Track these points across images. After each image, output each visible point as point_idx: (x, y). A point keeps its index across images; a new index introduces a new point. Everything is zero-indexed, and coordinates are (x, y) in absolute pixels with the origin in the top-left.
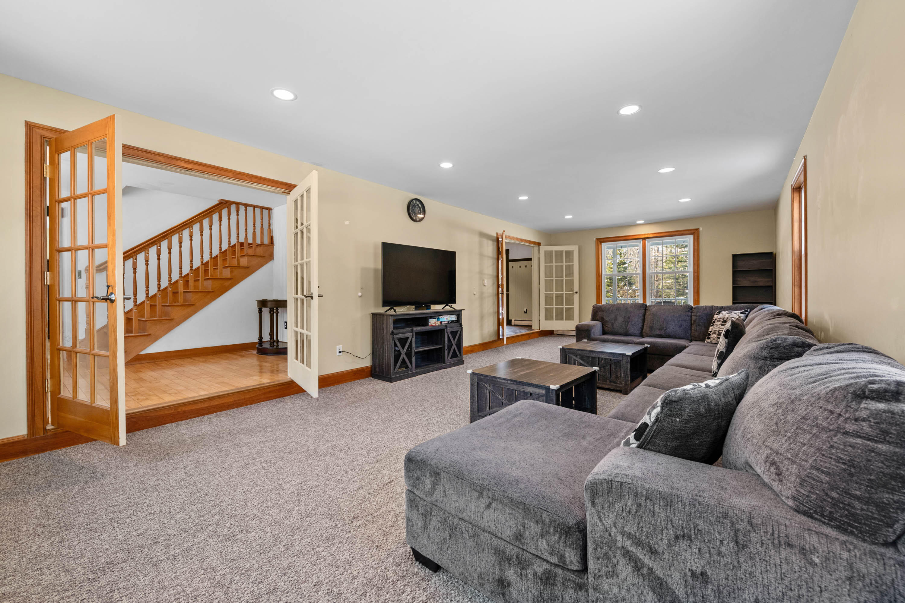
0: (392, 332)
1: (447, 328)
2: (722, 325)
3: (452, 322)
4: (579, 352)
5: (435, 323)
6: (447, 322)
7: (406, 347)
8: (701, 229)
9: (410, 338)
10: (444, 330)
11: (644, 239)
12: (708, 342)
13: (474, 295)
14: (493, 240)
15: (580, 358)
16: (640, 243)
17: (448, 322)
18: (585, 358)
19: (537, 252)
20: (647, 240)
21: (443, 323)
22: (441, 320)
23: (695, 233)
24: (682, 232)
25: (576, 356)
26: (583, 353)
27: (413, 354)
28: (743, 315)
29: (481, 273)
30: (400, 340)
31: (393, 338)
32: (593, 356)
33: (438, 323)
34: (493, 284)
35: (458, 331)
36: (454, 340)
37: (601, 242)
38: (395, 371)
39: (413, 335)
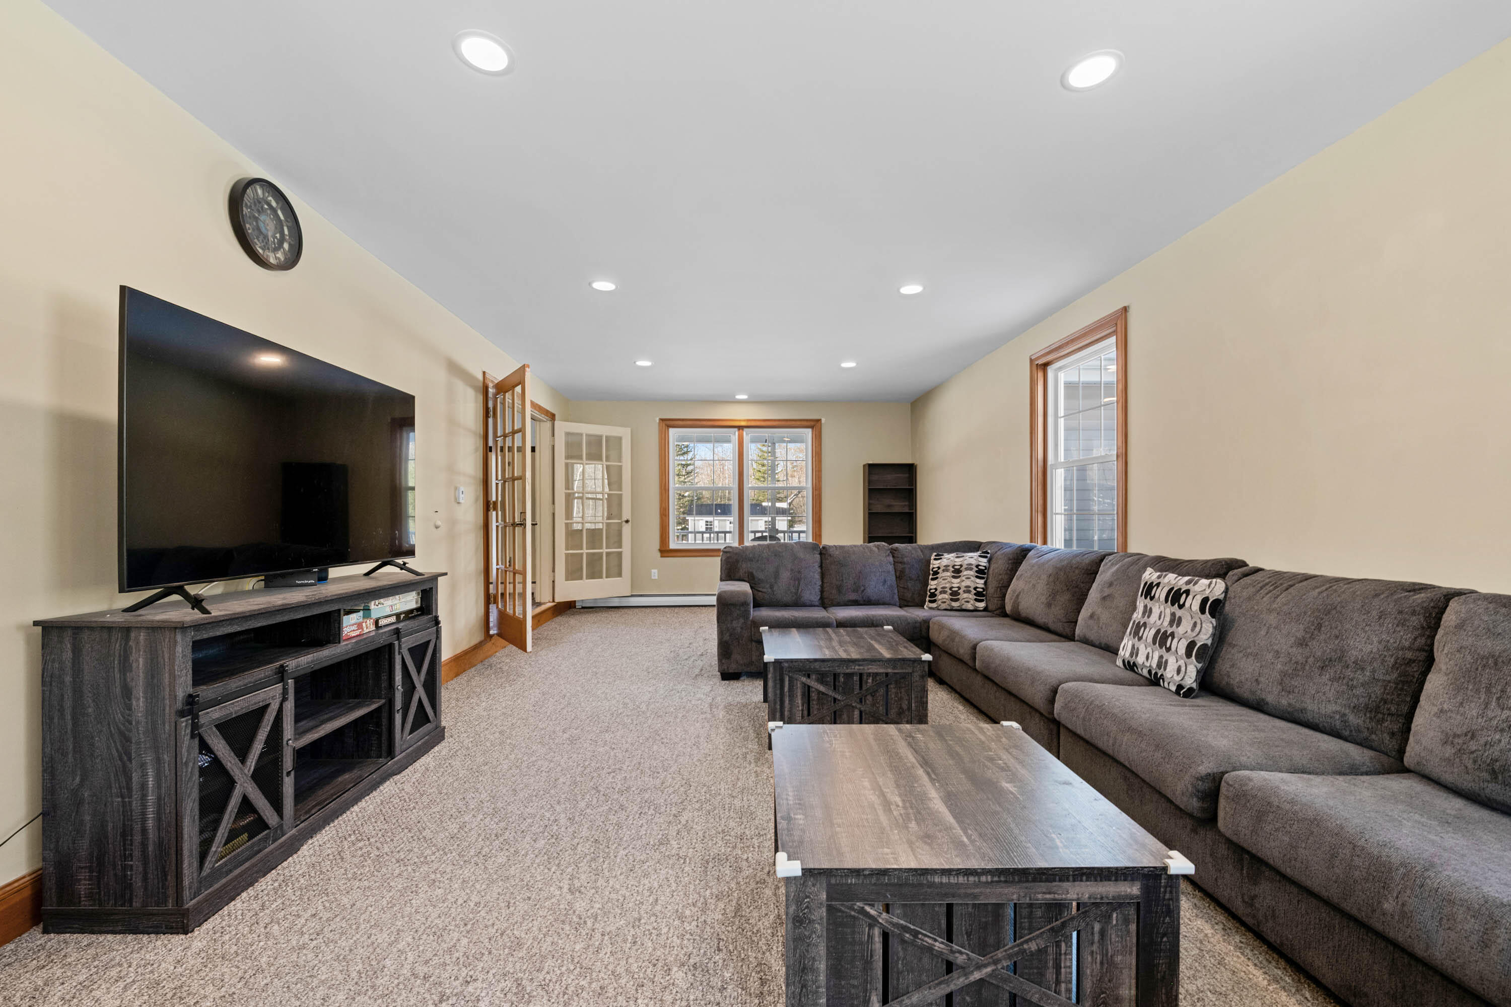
0: (191, 700)
1: (398, 639)
2: (954, 577)
3: (409, 615)
4: (817, 665)
5: (360, 626)
6: (393, 619)
7: (258, 747)
8: (823, 421)
9: (275, 706)
10: (390, 646)
11: (740, 428)
12: (931, 608)
13: (437, 527)
14: (475, 388)
15: (817, 680)
16: (734, 435)
17: (398, 615)
18: (830, 679)
19: (549, 433)
20: (745, 429)
21: (382, 622)
22: (374, 615)
23: (814, 425)
24: (799, 423)
25: (809, 676)
26: (825, 668)
27: (288, 762)
28: (985, 560)
29: (451, 469)
30: (225, 728)
31: (195, 726)
32: (848, 671)
33: (369, 627)
34: (477, 500)
35: (428, 642)
36: (419, 671)
37: (669, 426)
38: (206, 870)
39: (285, 692)
